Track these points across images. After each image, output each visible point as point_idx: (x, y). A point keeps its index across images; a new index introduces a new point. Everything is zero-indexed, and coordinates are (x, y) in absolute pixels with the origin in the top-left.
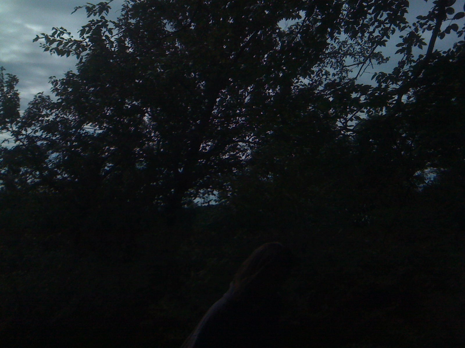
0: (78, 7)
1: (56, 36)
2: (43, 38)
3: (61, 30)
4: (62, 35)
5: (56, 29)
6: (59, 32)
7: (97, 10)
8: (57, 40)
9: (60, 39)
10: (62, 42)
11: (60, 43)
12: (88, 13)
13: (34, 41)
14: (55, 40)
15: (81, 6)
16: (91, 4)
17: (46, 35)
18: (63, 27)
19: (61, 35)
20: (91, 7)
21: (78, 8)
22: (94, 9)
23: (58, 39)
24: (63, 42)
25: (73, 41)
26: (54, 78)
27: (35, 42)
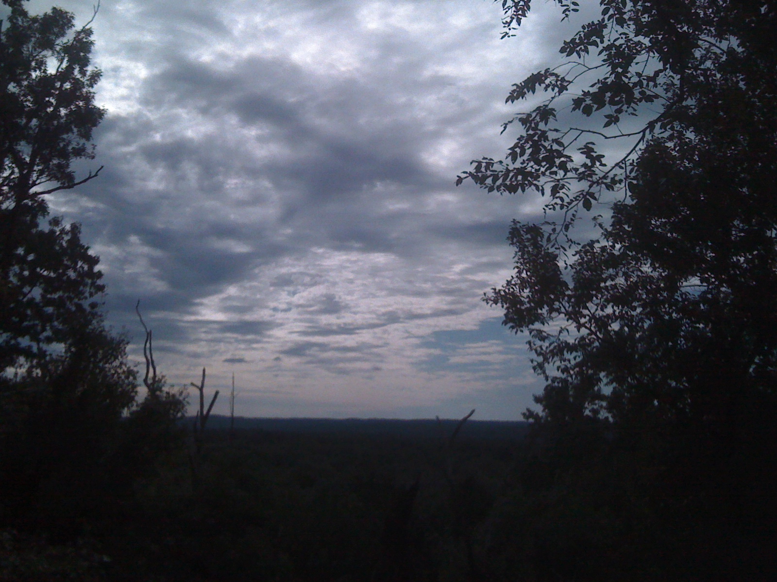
0: (506, 122)
1: (483, 169)
2: (467, 177)
3: (485, 161)
4: (492, 167)
5: (477, 162)
6: (484, 165)
7: (538, 119)
8: (488, 175)
9: (492, 173)
10: (498, 176)
11: (495, 178)
12: (524, 126)
13: (457, 185)
14: (486, 177)
15: (510, 120)
16: (524, 114)
17: (469, 172)
18: (485, 157)
19: (490, 167)
20: (525, 117)
21: (507, 124)
22: (530, 119)
23: (489, 173)
24: (500, 176)
25: (512, 171)
26: (600, 218)
27: (459, 185)
